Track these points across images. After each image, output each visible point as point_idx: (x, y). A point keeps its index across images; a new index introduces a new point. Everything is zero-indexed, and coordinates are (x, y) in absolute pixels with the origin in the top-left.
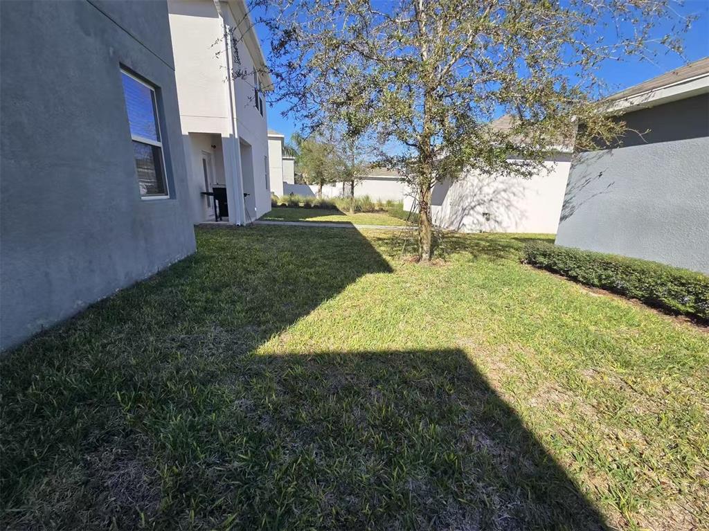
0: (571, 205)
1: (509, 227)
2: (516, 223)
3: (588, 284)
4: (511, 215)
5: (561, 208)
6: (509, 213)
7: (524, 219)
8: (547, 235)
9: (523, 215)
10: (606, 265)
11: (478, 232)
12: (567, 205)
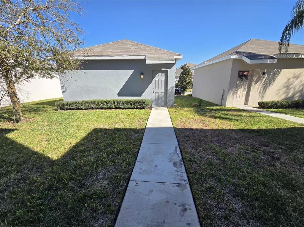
0: (64, 87)
1: (24, 100)
2: (27, 97)
3: (86, 109)
4: (22, 94)
5: (61, 89)
6: (21, 93)
7: (29, 94)
8: (56, 99)
9: (28, 93)
10: (89, 103)
11: (9, 105)
12: (63, 87)
